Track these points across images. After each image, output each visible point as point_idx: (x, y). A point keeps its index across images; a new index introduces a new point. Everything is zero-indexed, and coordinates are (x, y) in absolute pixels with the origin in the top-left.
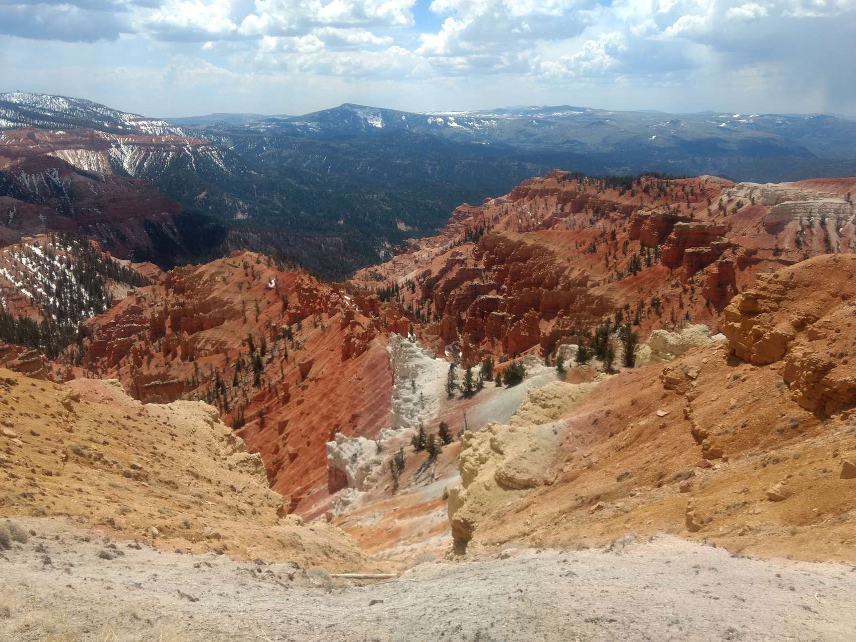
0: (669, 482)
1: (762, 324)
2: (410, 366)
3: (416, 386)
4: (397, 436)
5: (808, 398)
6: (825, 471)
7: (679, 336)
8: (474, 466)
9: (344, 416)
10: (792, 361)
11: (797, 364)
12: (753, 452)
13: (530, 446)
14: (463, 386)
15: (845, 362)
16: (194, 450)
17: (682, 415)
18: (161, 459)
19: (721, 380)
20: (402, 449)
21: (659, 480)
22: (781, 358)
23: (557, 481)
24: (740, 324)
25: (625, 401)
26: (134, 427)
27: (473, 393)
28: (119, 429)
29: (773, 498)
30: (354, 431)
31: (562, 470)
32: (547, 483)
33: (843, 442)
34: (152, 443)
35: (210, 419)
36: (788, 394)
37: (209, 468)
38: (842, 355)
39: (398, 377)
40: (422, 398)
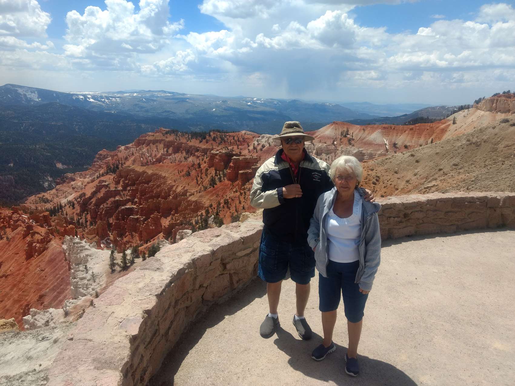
2: (82, 256)
3: (88, 268)
4: (78, 303)
9: (32, 297)
14: (121, 264)
20: (84, 310)
27: (129, 267)
30: (42, 307)
39: (74, 264)
40: (93, 275)
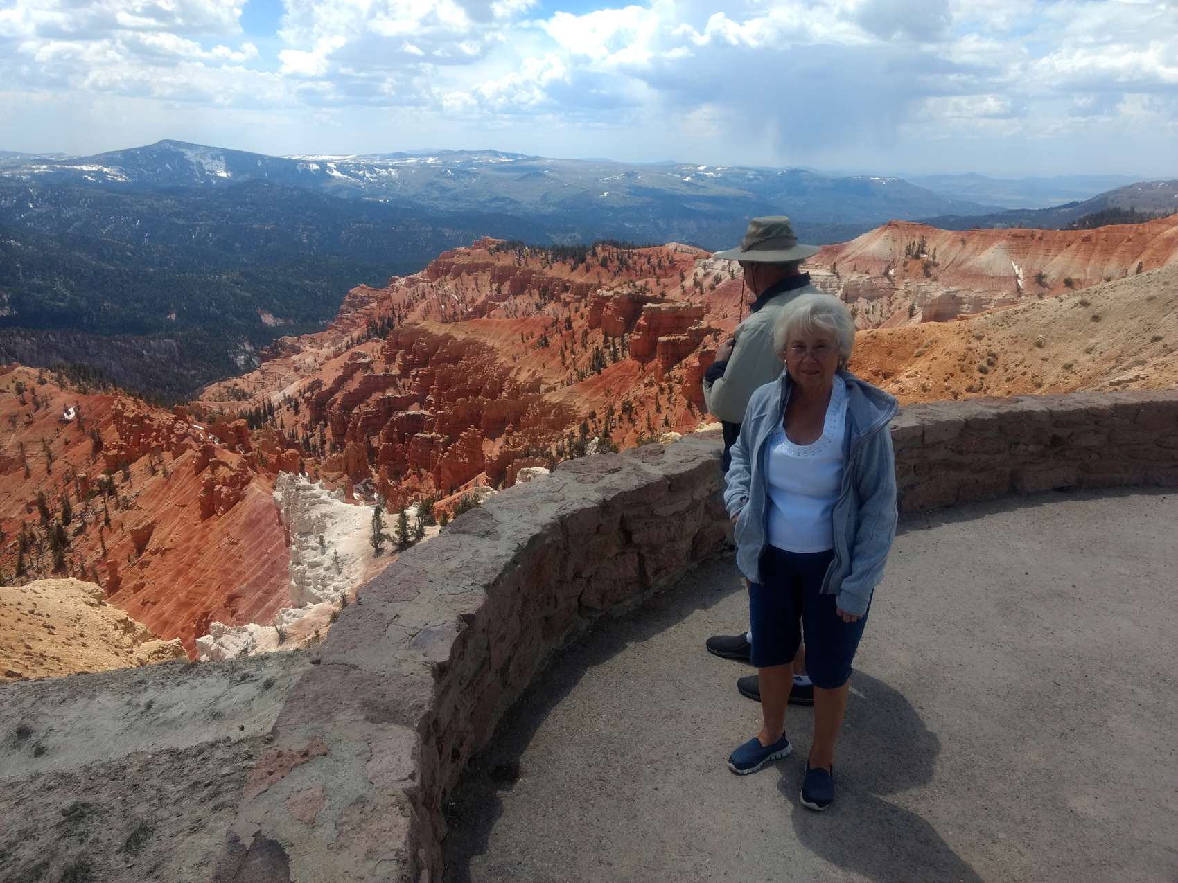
2: (313, 517)
3: (326, 543)
4: (306, 616)
9: (215, 599)
14: (396, 536)
16: (84, 645)
18: (41, 660)
20: (317, 632)
27: (411, 544)
30: (234, 619)
34: (22, 641)
35: (93, 601)
39: (296, 534)
40: (336, 559)
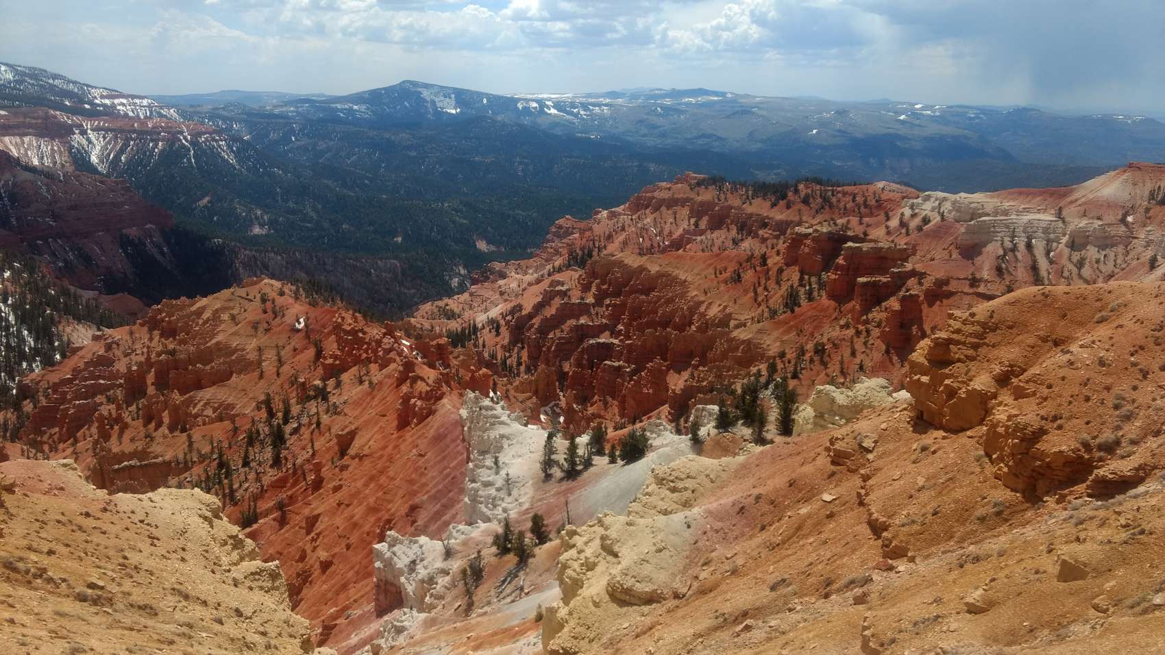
0: (839, 590)
1: (957, 377)
2: (492, 436)
3: (500, 464)
4: (473, 535)
5: (1016, 475)
6: (1037, 572)
7: (850, 393)
8: (578, 575)
9: (399, 507)
10: (994, 426)
11: (1001, 430)
12: (947, 548)
13: (654, 544)
14: (565, 463)
15: (1060, 427)
16: (183, 560)
17: (855, 500)
18: (133, 573)
19: (905, 453)
20: (479, 552)
21: (826, 589)
22: (981, 423)
23: (690, 592)
24: (928, 378)
25: (780, 482)
26: (95, 528)
27: (579, 473)
28: (73, 531)
29: (973, 610)
30: (413, 529)
31: (697, 577)
32: (677, 596)
33: (1059, 532)
34: (122, 551)
35: (209, 514)
36: (990, 469)
37: (204, 583)
38: (1055, 418)
39: (476, 452)
40: (508, 480)
